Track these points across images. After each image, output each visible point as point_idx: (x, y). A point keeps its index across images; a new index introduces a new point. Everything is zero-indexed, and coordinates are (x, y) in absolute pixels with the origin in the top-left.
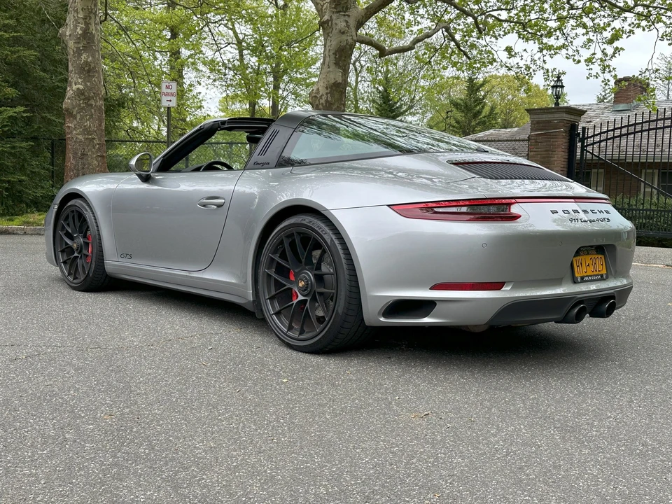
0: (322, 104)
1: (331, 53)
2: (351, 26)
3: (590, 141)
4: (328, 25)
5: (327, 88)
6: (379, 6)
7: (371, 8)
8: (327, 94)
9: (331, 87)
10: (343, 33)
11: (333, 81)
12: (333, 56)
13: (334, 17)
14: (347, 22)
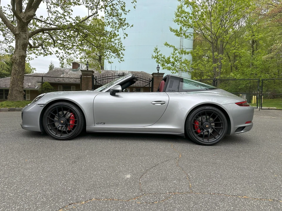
0: (18, 62)
1: (21, 45)
2: (27, 37)
3: (98, 80)
4: (18, 35)
5: (19, 57)
6: (36, 33)
7: (34, 33)
8: (20, 59)
9: (21, 57)
10: (25, 39)
11: (22, 55)
12: (21, 47)
13: (21, 33)
14: (26, 36)
